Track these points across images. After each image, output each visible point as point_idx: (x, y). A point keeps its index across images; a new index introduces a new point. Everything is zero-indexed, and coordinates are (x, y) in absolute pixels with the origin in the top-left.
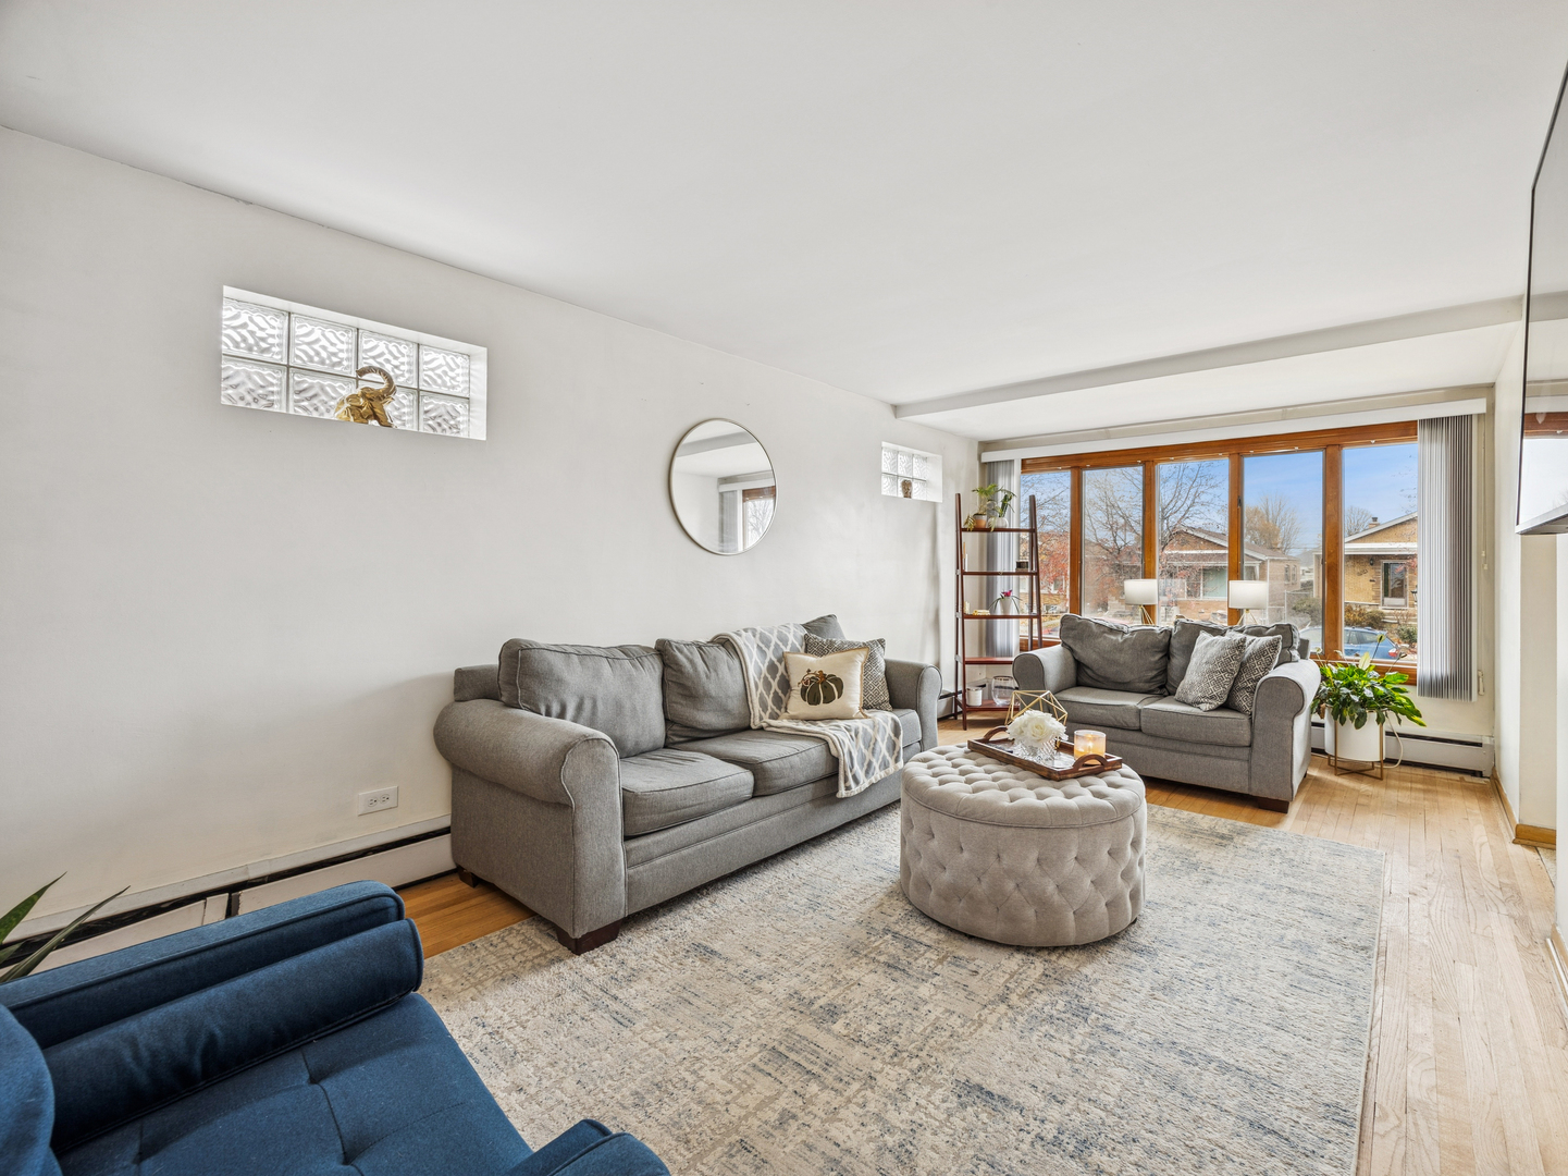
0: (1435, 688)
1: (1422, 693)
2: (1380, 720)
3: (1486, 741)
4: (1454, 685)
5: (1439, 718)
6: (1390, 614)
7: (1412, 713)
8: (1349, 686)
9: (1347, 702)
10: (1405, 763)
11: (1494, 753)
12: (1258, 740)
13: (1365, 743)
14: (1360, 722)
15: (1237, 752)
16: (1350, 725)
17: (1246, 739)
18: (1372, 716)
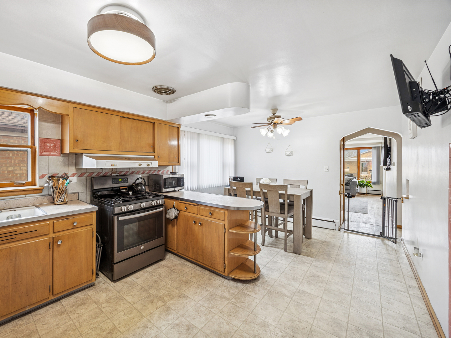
0: (374, 183)
1: (372, 184)
2: (367, 187)
3: (382, 190)
4: (377, 183)
5: (375, 187)
6: (363, 176)
7: (371, 186)
8: (362, 183)
9: (362, 185)
10: (370, 194)
11: (383, 191)
12: (351, 188)
13: (364, 190)
14: (364, 187)
15: (348, 190)
16: (362, 188)
17: (349, 188)
18: (365, 187)
